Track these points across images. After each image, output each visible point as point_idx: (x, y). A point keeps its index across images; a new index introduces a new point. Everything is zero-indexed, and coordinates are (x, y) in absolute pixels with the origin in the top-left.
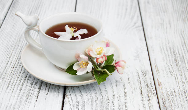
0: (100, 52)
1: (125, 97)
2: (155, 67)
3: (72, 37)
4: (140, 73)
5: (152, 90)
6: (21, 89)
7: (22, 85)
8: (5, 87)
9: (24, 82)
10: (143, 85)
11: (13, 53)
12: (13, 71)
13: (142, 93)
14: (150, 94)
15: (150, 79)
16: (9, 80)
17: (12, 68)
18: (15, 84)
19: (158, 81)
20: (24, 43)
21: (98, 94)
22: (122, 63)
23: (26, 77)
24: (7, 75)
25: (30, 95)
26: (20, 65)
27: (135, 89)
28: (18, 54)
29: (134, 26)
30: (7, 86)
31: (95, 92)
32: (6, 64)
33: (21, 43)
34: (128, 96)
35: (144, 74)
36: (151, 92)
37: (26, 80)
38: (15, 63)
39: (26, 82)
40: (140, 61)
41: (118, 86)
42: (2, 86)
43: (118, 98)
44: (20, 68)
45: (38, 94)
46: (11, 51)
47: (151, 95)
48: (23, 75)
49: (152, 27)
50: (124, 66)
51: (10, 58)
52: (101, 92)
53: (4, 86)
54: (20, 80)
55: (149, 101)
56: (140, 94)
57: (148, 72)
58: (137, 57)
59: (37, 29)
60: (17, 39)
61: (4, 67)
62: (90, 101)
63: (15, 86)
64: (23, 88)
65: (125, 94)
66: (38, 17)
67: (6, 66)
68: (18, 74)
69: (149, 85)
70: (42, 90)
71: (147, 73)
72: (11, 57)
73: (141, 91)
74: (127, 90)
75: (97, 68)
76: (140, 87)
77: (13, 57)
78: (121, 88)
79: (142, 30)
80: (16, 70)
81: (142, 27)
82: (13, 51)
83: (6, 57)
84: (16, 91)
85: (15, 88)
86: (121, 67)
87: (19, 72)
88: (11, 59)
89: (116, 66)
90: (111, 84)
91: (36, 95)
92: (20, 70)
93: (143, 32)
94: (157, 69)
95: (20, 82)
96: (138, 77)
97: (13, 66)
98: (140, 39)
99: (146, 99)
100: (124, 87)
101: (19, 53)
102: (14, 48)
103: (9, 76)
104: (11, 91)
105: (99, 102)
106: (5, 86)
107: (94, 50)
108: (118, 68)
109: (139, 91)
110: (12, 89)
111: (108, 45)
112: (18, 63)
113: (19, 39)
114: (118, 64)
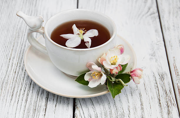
0: (115, 61)
1: (142, 108)
2: (175, 68)
3: (81, 40)
4: (158, 77)
5: (172, 98)
6: (27, 100)
7: (28, 95)
8: (9, 98)
9: (29, 90)
10: (162, 92)
11: (13, 53)
12: (15, 77)
13: (160, 104)
14: (169, 103)
15: (169, 84)
16: (12, 89)
17: (14, 73)
18: (20, 94)
19: (178, 87)
20: (24, 39)
21: (112, 105)
22: (138, 72)
23: (31, 84)
24: (10, 82)
25: (37, 107)
26: (22, 69)
27: (152, 98)
28: (19, 54)
29: (148, 12)
30: (11, 96)
31: (108, 102)
32: (6, 67)
33: (20, 38)
34: (144, 107)
35: (162, 77)
36: (171, 102)
37: (31, 88)
38: (17, 66)
39: (31, 91)
40: (156, 60)
41: (133, 94)
42: (6, 96)
43: (134, 109)
44: (23, 73)
45: (46, 106)
46: (11, 50)
47: (171, 105)
48: (27, 82)
49: (169, 13)
50: (141, 75)
51: (10, 59)
52: (115, 102)
53: (7, 96)
54: (25, 89)
55: (169, 113)
56: (158, 104)
57: (166, 75)
58: (153, 55)
59: (42, 31)
60: (15, 33)
61: (5, 72)
62: (103, 114)
63: (19, 96)
64: (29, 100)
65: (142, 105)
66: (42, 19)
67: (7, 71)
68: (21, 81)
69: (168, 92)
70: (50, 101)
71: (165, 77)
72: (12, 59)
73: (159, 100)
74: (143, 100)
75: (111, 80)
76: (158, 95)
77: (14, 58)
78: (136, 96)
79: (158, 17)
80: (19, 75)
81: (157, 14)
82: (12, 50)
83: (5, 58)
84: (22, 103)
85: (20, 99)
86: (137, 76)
87: (22, 78)
88: (11, 61)
89: (132, 75)
90: (125, 92)
91: (43, 107)
92: (23, 76)
93: (159, 20)
94: (176, 71)
95: (25, 91)
96: (155, 82)
97: (15, 71)
98: (156, 31)
99: (165, 111)
100: (140, 95)
101: (19, 52)
102: (13, 47)
103: (11, 84)
104: (16, 102)
105: (113, 116)
106: (9, 96)
107: (107, 60)
108: (134, 78)
109: (157, 100)
110: (17, 100)
111: (122, 51)
112: (20, 66)
113: (17, 34)
114: (134, 72)
